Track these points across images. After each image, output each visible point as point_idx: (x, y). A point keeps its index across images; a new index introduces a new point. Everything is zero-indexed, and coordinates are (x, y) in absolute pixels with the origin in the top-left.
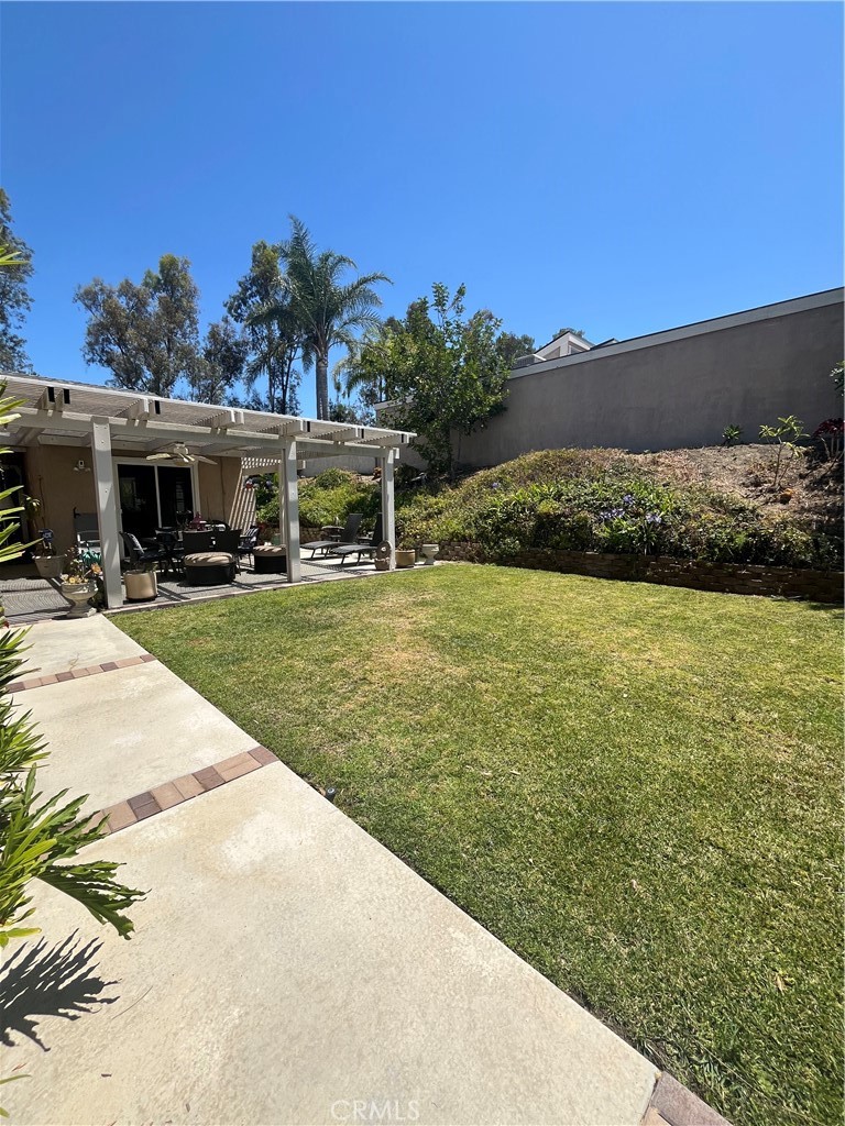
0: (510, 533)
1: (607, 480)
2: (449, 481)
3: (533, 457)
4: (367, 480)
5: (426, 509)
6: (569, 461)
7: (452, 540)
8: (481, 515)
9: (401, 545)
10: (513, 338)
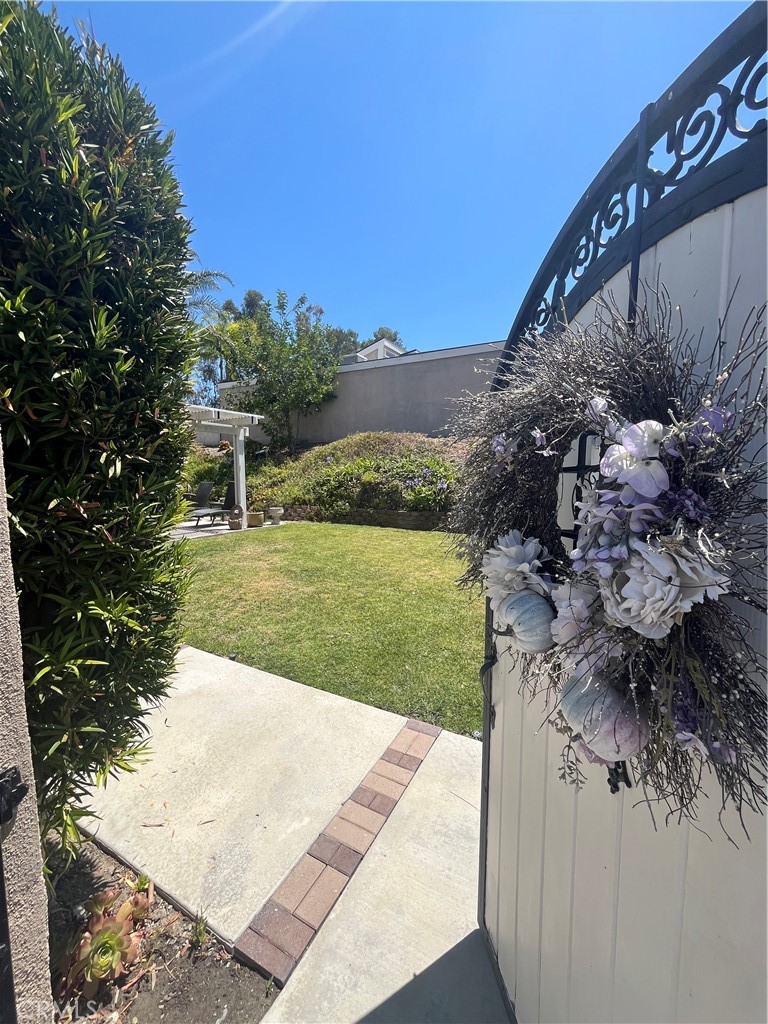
0: (342, 497)
1: (412, 456)
2: (289, 454)
3: (358, 437)
4: (213, 452)
5: (270, 478)
6: (385, 442)
7: (294, 504)
8: (318, 483)
9: (252, 508)
10: (341, 331)
